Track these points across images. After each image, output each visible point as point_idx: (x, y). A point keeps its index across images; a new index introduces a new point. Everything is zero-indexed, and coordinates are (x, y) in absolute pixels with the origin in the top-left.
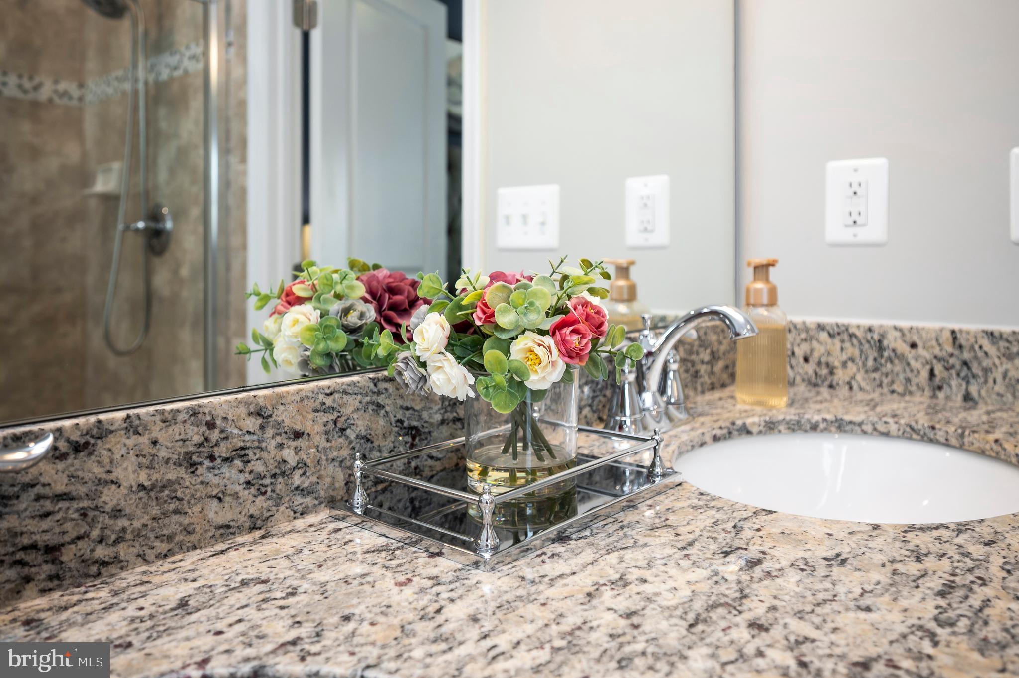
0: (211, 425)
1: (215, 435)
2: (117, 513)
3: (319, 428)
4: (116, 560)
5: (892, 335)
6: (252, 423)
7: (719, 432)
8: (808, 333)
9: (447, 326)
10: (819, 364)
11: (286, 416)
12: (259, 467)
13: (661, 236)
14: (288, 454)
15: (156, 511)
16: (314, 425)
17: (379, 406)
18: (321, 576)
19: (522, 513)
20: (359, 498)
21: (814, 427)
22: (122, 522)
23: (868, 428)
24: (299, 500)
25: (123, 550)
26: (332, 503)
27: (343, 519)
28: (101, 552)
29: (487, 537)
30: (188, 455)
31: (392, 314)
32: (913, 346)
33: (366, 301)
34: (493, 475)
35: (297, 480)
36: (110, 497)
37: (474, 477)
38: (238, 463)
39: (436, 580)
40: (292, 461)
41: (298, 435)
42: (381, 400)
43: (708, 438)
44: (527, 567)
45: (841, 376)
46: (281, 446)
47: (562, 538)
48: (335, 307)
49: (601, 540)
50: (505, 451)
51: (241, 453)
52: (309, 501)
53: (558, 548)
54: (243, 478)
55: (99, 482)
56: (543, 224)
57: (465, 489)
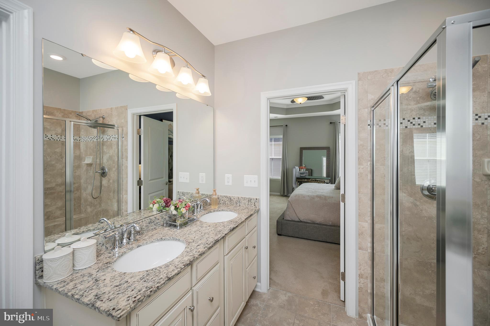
0: (151, 219)
1: (151, 220)
2: (144, 228)
3: (161, 218)
4: (144, 233)
5: (232, 197)
6: (155, 219)
7: (207, 213)
8: (223, 197)
9: (174, 207)
10: (224, 201)
11: (157, 218)
12: (155, 223)
13: (204, 182)
14: (158, 221)
15: (147, 228)
16: (160, 218)
17: (166, 215)
18: (163, 232)
19: (182, 225)
20: (165, 225)
21: (220, 211)
22: (144, 229)
23: (226, 210)
24: (159, 226)
25: (144, 232)
26: (162, 225)
27: (163, 227)
28: (143, 232)
29: (178, 227)
30: (149, 222)
31: (167, 204)
32: (234, 199)
33: (164, 203)
34: (179, 221)
35: (159, 224)
36: (143, 227)
37: (177, 221)
38: (153, 223)
39: (174, 231)
40: (158, 222)
41: (159, 219)
42: (166, 214)
43: (206, 213)
44: (182, 229)
45: (226, 203)
46: (157, 221)
47: (186, 227)
48: (160, 204)
49: (189, 227)
50: (180, 218)
51: (154, 222)
52: (160, 226)
53: (185, 227)
54: (154, 224)
55: (143, 226)
56: (187, 179)
57: (176, 223)
